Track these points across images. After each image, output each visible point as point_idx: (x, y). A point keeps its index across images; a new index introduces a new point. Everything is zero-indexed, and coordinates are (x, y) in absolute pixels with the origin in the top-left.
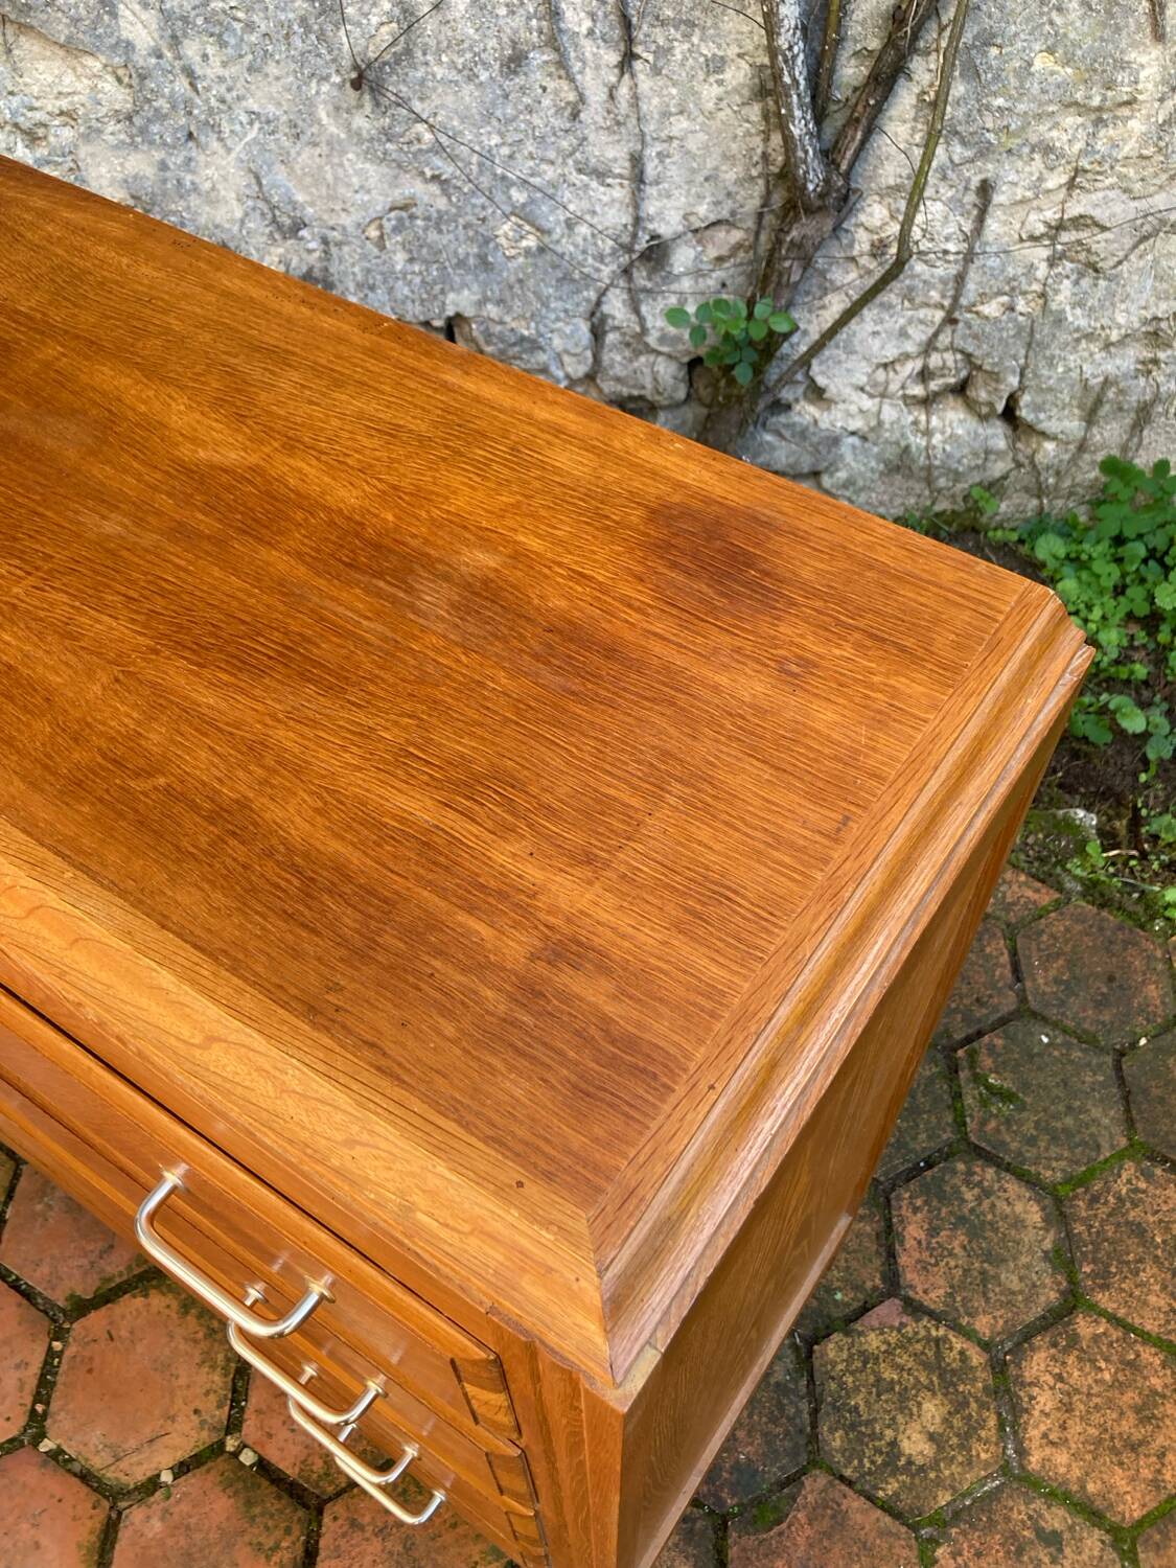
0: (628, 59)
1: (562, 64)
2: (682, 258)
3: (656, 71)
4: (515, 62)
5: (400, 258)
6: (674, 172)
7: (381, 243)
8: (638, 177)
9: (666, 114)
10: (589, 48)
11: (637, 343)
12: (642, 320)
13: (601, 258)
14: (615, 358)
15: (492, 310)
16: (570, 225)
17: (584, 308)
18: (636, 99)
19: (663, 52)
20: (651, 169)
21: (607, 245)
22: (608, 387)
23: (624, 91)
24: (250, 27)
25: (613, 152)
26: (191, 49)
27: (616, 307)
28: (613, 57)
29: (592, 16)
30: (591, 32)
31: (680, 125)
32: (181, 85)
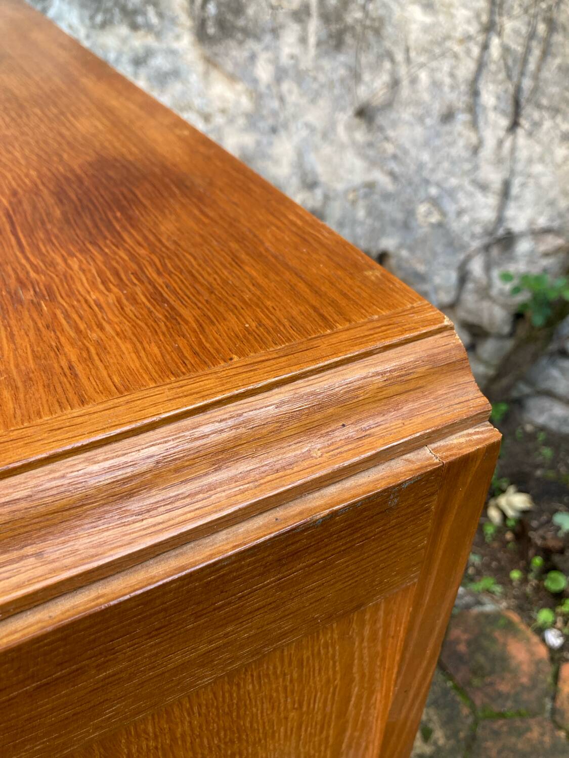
0: (514, 125)
1: (474, 124)
2: (523, 246)
3: (530, 134)
4: (448, 117)
5: (361, 213)
6: (529, 195)
7: (354, 203)
8: (505, 193)
9: (530, 161)
10: (492, 116)
11: (484, 292)
12: (489, 278)
13: (473, 236)
14: (470, 299)
15: (404, 253)
16: (460, 213)
17: (457, 264)
18: (513, 149)
19: (537, 125)
20: (515, 190)
21: (478, 229)
22: (462, 314)
23: (507, 144)
24: (315, 79)
25: (494, 176)
26: (286, 86)
27: (476, 267)
28: (504, 122)
29: (498, 98)
30: (495, 108)
31: (538, 168)
32: (275, 104)
